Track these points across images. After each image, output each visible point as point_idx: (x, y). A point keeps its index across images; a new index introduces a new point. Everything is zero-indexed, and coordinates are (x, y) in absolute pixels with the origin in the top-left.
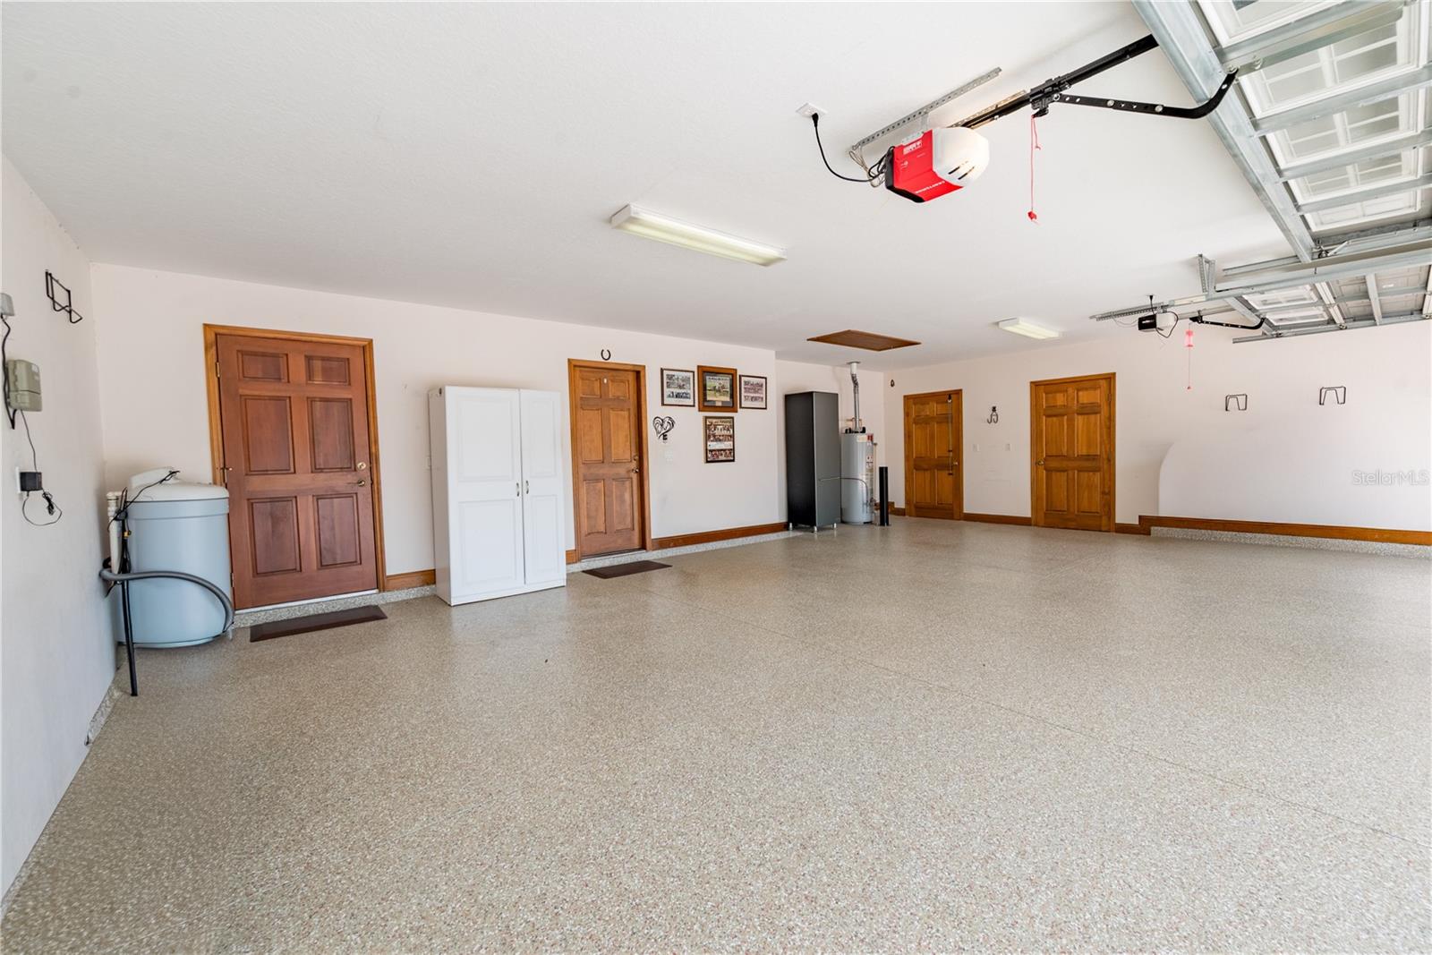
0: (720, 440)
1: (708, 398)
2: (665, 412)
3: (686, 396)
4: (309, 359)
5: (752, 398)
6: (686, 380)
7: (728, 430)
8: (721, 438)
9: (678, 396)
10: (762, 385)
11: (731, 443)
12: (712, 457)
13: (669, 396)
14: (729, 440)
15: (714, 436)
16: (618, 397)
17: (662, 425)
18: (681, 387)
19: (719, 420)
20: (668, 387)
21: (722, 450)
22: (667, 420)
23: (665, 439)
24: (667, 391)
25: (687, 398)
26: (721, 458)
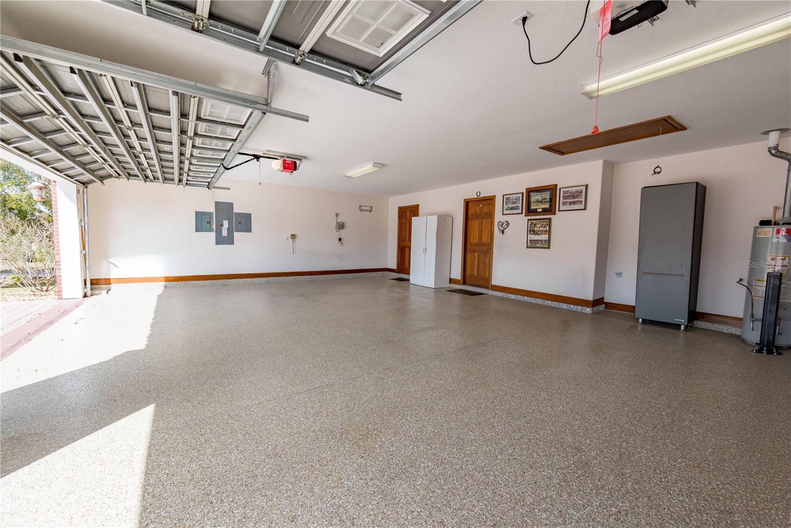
0: (538, 234)
1: (532, 207)
2: (504, 219)
3: (517, 208)
4: (410, 212)
5: (570, 202)
6: (518, 199)
7: (545, 227)
8: (539, 232)
9: (512, 209)
10: (581, 192)
11: (547, 236)
12: (532, 245)
13: (507, 209)
14: (545, 234)
15: (534, 231)
16: (487, 213)
17: (502, 226)
18: (514, 203)
19: (538, 221)
20: (506, 204)
21: (539, 240)
22: (505, 222)
23: (503, 233)
24: (506, 207)
25: (517, 209)
26: (537, 245)
